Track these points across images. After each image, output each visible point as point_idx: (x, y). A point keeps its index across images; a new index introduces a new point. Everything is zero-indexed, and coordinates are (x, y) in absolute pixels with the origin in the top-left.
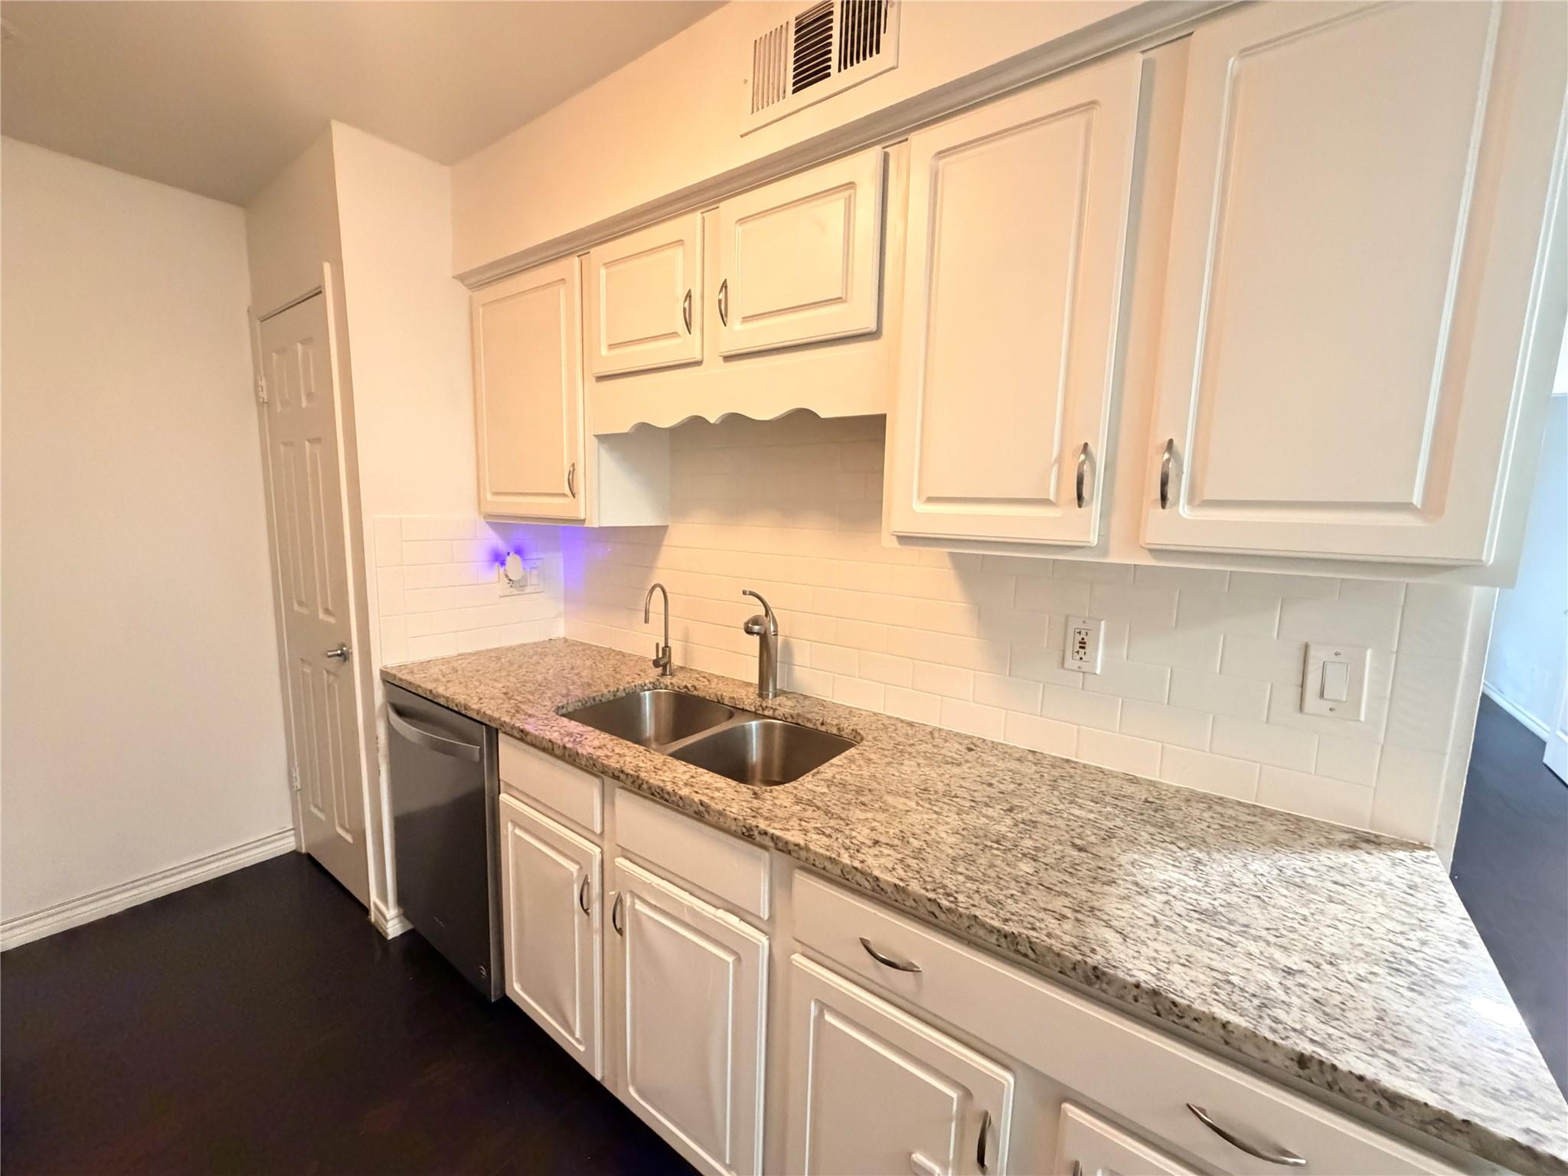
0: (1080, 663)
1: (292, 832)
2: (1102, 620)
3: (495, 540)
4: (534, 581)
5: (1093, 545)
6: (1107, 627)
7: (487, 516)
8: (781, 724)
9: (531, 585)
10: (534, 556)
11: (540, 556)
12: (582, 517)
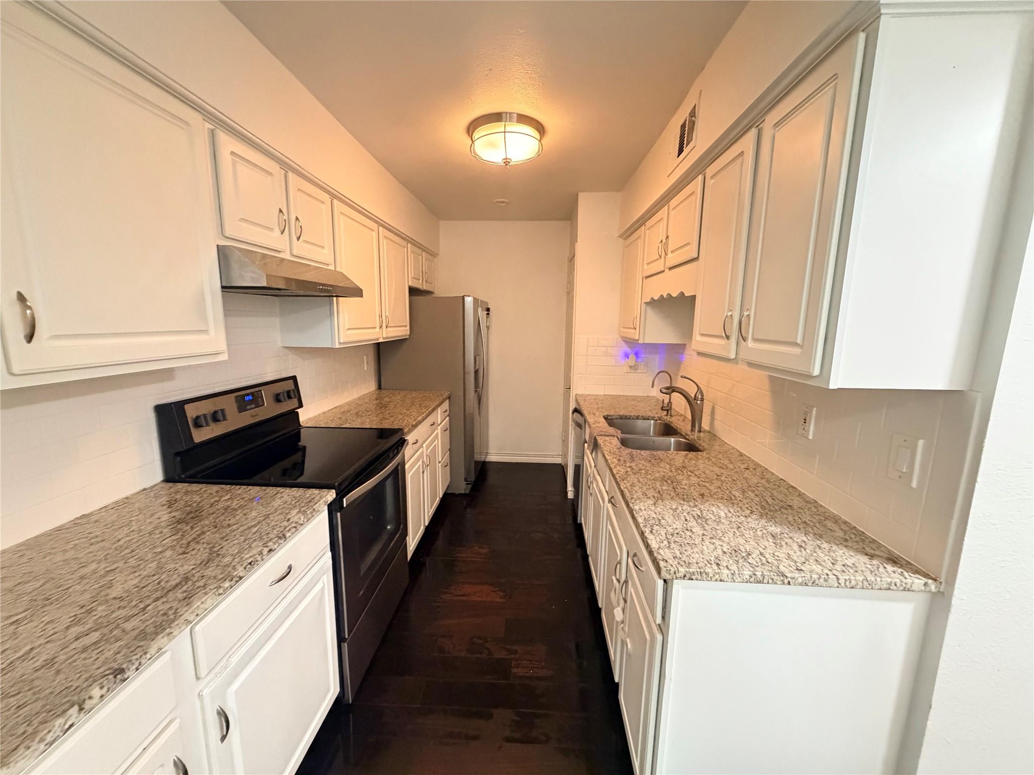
0: (803, 431)
1: (561, 456)
2: (815, 407)
3: (625, 348)
4: (642, 367)
5: (732, 358)
6: (817, 411)
7: (622, 337)
8: (684, 441)
9: (640, 369)
10: (644, 356)
11: (647, 356)
12: (637, 338)
